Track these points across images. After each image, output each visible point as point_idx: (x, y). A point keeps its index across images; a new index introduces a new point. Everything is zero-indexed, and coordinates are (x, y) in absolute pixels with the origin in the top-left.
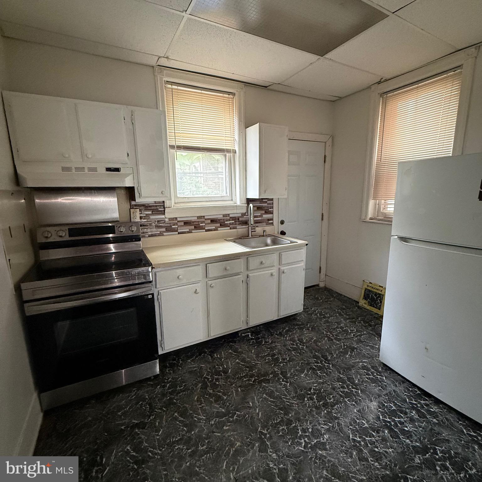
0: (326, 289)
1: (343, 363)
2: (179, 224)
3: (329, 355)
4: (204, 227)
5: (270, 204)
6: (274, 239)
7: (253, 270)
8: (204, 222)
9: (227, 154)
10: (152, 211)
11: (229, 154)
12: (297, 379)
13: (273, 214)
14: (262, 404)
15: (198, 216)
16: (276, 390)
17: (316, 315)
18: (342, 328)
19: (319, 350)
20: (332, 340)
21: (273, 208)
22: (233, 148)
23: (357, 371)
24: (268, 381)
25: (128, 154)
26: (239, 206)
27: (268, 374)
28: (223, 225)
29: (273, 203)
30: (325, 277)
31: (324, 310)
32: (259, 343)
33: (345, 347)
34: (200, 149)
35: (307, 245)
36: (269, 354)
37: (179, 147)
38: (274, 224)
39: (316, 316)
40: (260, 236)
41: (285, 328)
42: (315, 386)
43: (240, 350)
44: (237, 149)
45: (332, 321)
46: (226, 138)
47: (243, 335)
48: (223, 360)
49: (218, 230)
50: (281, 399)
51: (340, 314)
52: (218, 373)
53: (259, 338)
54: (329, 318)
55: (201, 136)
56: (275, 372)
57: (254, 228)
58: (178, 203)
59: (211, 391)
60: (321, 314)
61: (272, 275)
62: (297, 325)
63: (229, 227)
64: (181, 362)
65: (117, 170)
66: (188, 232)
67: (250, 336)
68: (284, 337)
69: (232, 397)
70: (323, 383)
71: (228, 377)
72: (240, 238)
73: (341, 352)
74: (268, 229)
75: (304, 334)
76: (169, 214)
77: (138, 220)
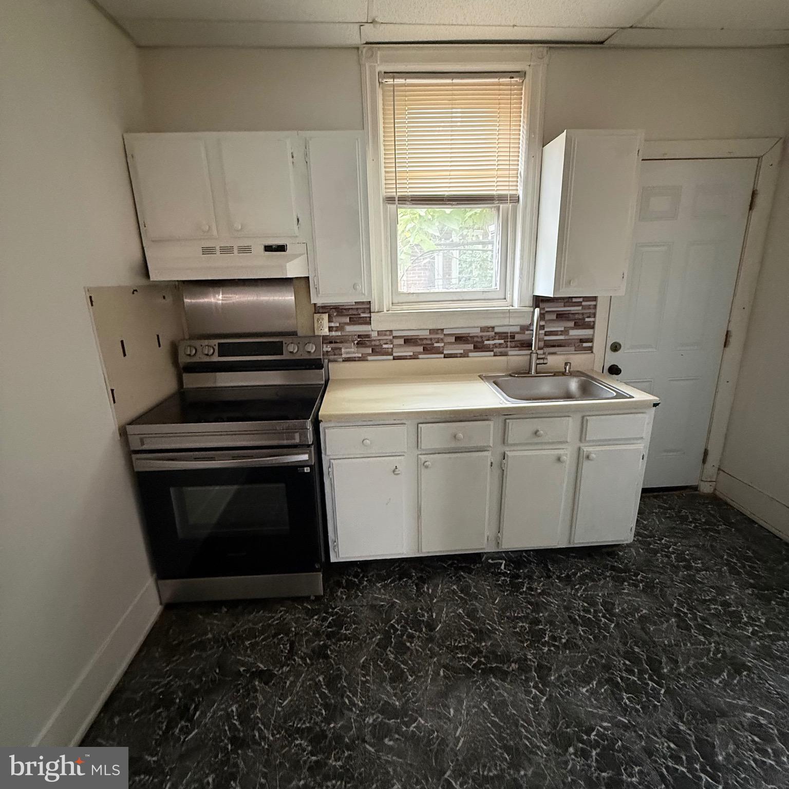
0: (715, 499)
1: (697, 695)
2: (396, 342)
3: (666, 664)
4: (441, 349)
5: (589, 307)
6: (585, 381)
7: (515, 445)
8: (442, 339)
9: (501, 206)
10: (350, 318)
11: (505, 205)
12: (568, 693)
13: (593, 327)
14: (473, 721)
15: (431, 327)
16: (512, 702)
17: (666, 556)
18: (726, 604)
19: (645, 643)
20: (688, 628)
21: (594, 317)
22: (514, 192)
23: (730, 730)
24: (503, 675)
25: (298, 220)
26: (516, 312)
27: (509, 661)
28: (479, 347)
29: (595, 306)
30: (718, 474)
31: (691, 549)
32: (516, 587)
33: (719, 655)
34: (443, 200)
35: (655, 405)
36: (526, 617)
37: (403, 200)
38: (594, 350)
39: (665, 560)
40: (555, 374)
41: (580, 570)
42: (605, 728)
43: (473, 590)
44: (520, 193)
45: (706, 581)
46: (499, 172)
47: (490, 561)
48: (434, 601)
49: (468, 357)
50: (517, 726)
51: (733, 570)
52: (417, 624)
53: (518, 576)
54: (698, 570)
55: (448, 173)
56: (526, 659)
57: (543, 356)
58: (398, 303)
59: (392, 657)
60: (680, 557)
61: (559, 459)
62: (613, 568)
63: (493, 351)
64: (365, 583)
65: (282, 248)
66: (411, 358)
67: (503, 567)
68: (572, 590)
69: (423, 682)
70: (626, 727)
71: (431, 639)
72: (511, 376)
73: (703, 665)
74: (578, 360)
75: (622, 594)
76: (377, 324)
77: (326, 332)
